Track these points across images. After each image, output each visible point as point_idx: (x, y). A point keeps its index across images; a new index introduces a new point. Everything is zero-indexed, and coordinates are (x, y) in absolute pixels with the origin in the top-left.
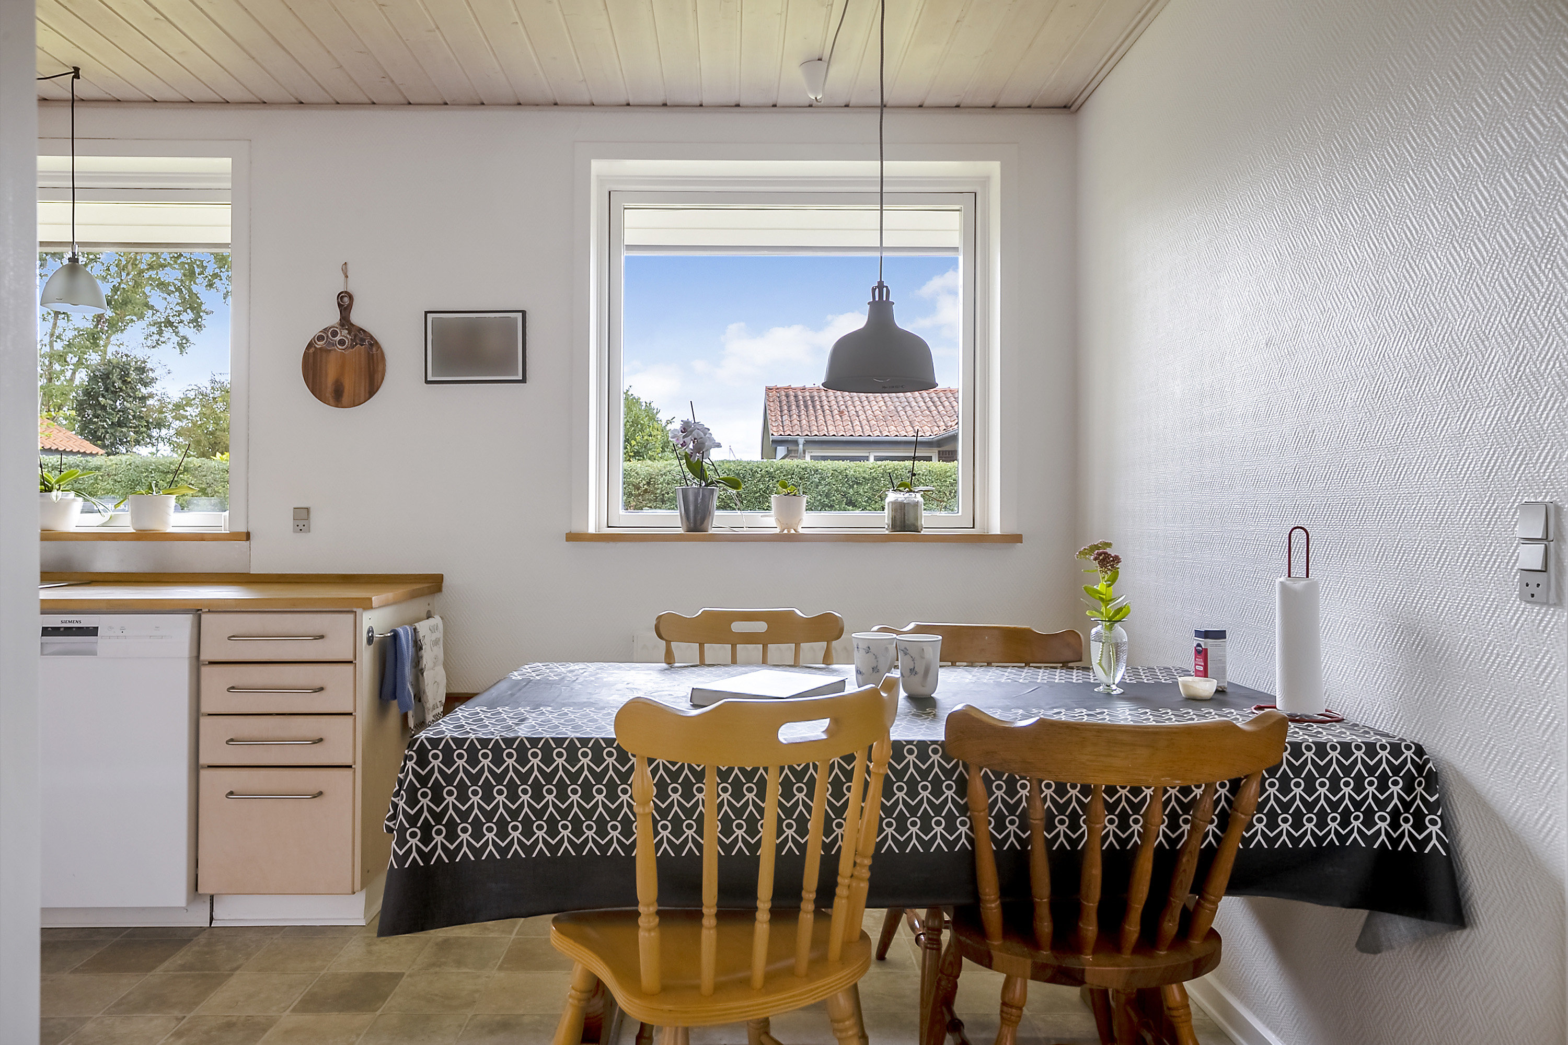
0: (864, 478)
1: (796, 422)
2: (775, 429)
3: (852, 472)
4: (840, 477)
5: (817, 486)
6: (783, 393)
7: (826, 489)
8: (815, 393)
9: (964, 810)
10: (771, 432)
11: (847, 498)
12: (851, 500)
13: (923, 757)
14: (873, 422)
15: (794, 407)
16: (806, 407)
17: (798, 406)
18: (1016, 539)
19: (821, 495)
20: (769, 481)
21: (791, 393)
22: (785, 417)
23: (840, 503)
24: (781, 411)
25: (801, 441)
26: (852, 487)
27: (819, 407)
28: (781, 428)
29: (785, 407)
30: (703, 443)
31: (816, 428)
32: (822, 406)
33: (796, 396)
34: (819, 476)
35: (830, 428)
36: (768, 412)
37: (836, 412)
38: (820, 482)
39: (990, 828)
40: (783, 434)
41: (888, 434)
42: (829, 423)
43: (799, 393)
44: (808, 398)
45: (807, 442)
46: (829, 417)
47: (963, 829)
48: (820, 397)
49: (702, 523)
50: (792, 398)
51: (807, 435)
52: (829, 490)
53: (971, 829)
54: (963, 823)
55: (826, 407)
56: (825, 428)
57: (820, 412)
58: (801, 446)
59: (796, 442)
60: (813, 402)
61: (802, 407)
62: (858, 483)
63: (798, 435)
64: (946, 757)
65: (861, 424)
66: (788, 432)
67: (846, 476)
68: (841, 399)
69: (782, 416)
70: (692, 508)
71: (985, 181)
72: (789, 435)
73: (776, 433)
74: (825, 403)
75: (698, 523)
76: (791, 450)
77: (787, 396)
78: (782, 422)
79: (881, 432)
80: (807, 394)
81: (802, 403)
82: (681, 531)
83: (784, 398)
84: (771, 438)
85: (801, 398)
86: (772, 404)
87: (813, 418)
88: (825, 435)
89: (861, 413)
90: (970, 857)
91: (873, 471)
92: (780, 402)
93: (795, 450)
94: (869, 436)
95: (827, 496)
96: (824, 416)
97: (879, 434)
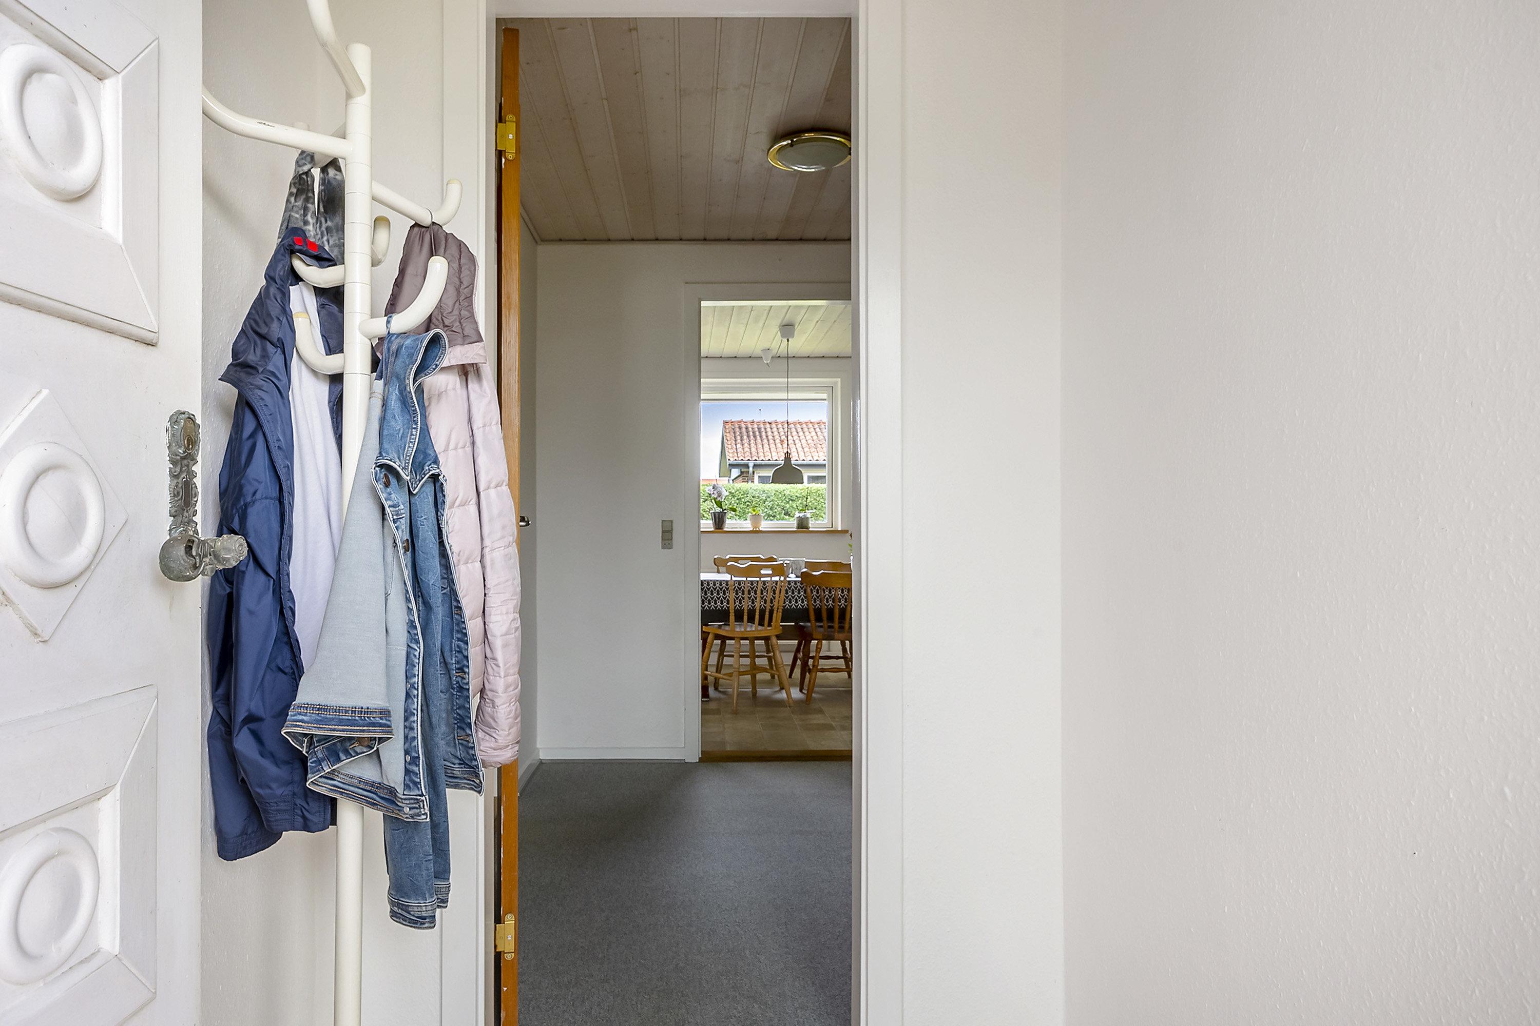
0: (796, 496)
1: (747, 449)
2: (731, 455)
3: (788, 493)
4: (780, 496)
5: (764, 503)
6: (737, 426)
7: (770, 504)
8: (762, 426)
9: (805, 597)
10: (728, 458)
11: (785, 510)
12: (788, 512)
13: (796, 584)
14: (806, 449)
15: (745, 437)
16: (755, 436)
17: (748, 436)
18: (846, 532)
19: (767, 508)
20: (732, 499)
21: (743, 426)
22: (739, 446)
23: (780, 514)
24: (736, 441)
25: (751, 465)
26: (788, 502)
27: (764, 437)
28: (736, 454)
29: (739, 438)
30: (721, 493)
31: (763, 454)
32: (767, 437)
33: (747, 428)
34: (766, 495)
35: (774, 454)
36: (725, 441)
37: (778, 441)
38: (766, 500)
39: (812, 602)
40: (737, 459)
41: (818, 459)
42: (773, 450)
43: (749, 426)
44: (757, 429)
45: (755, 466)
46: (772, 445)
47: (806, 603)
48: (765, 429)
49: (721, 526)
50: (744, 430)
51: (756, 460)
52: (773, 505)
53: (808, 602)
54: (806, 601)
55: (770, 437)
56: (770, 454)
57: (765, 441)
58: (751, 469)
59: (747, 466)
60: (760, 432)
61: (752, 437)
62: (792, 500)
63: (749, 460)
64: (802, 584)
65: (797, 450)
66: (741, 458)
67: (784, 495)
68: (782, 430)
69: (736, 445)
70: (717, 520)
71: (837, 383)
72: (742, 460)
73: (731, 458)
74: (769, 433)
75: (720, 526)
76: (744, 472)
77: (740, 428)
78: (736, 449)
79: (812, 457)
80: (756, 426)
81: (751, 433)
82: (712, 529)
83: (737, 430)
84: (728, 462)
85: (750, 429)
86: (728, 435)
87: (761, 446)
88: (769, 460)
89: (797, 441)
90: (807, 610)
91: (802, 491)
92: (734, 433)
93: (746, 472)
94: (804, 460)
95: (771, 509)
96: (769, 445)
97: (812, 459)
